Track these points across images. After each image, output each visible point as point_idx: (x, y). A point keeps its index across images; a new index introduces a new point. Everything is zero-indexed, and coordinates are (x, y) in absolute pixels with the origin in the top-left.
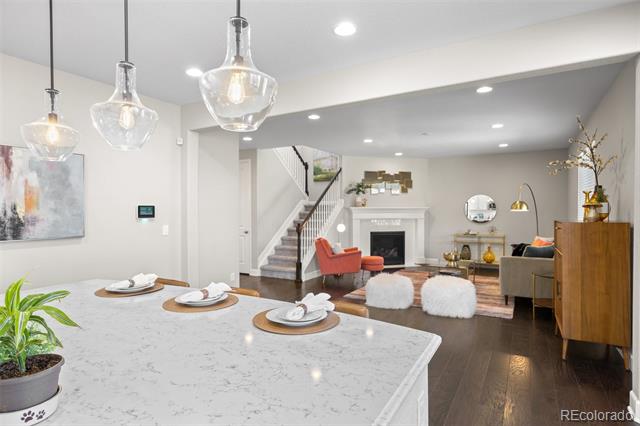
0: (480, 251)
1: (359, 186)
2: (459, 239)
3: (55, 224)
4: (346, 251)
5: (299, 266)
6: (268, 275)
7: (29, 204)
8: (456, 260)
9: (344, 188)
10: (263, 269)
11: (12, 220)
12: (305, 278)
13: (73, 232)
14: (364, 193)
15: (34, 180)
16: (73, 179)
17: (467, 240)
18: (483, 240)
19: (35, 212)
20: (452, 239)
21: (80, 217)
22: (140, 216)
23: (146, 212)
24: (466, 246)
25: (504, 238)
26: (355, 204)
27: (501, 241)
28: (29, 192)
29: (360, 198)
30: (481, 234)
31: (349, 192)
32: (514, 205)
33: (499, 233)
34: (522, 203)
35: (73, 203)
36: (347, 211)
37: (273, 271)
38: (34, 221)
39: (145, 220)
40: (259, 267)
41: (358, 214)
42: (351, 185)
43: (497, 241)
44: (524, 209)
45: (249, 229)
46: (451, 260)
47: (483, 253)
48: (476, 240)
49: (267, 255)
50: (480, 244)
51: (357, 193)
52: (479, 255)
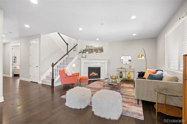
0: (126, 74)
1: (84, 51)
2: (119, 70)
4: (72, 74)
5: (53, 80)
6: (44, 83)
8: (115, 79)
9: (78, 52)
10: (42, 81)
14: (85, 53)
17: (121, 70)
18: (127, 70)
20: (116, 70)
24: (121, 72)
25: (134, 69)
26: (82, 57)
27: (133, 70)
29: (84, 55)
30: (126, 68)
31: (80, 53)
32: (139, 56)
33: (132, 68)
34: (142, 55)
36: (79, 59)
41: (83, 61)
43: (132, 70)
44: (143, 58)
45: (38, 66)
46: (113, 79)
47: (127, 75)
48: (124, 70)
50: (126, 71)
51: (83, 53)
52: (126, 75)
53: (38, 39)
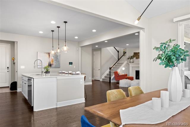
1: (131, 57)
3: (56, 65)
5: (110, 78)
6: (104, 81)
7: (52, 62)
9: (127, 58)
10: (103, 79)
11: (50, 64)
12: (112, 81)
13: (58, 66)
15: (53, 58)
16: (58, 58)
19: (53, 63)
21: (59, 64)
22: (70, 64)
23: (71, 63)
26: (130, 62)
28: (52, 60)
29: (132, 60)
31: (128, 59)
35: (58, 62)
36: (128, 64)
37: (105, 80)
38: (53, 64)
39: (71, 65)
40: (102, 78)
41: (131, 65)
42: (129, 57)
49: (105, 75)
51: (131, 59)
53: (100, 51)
